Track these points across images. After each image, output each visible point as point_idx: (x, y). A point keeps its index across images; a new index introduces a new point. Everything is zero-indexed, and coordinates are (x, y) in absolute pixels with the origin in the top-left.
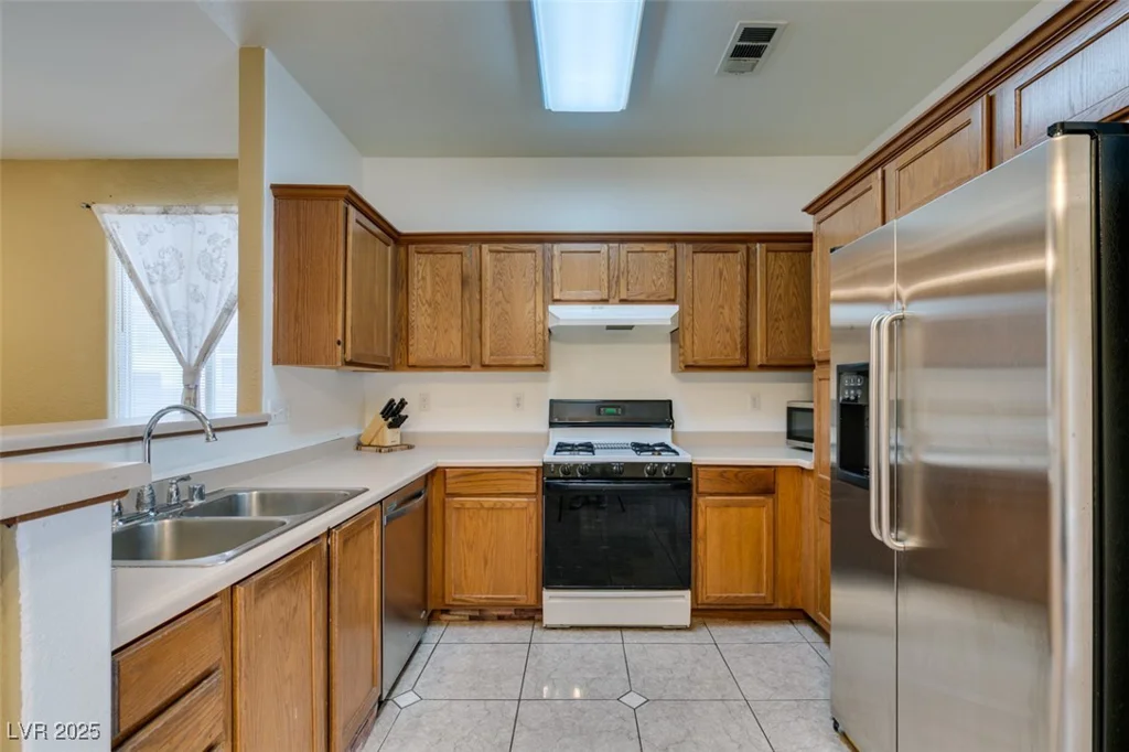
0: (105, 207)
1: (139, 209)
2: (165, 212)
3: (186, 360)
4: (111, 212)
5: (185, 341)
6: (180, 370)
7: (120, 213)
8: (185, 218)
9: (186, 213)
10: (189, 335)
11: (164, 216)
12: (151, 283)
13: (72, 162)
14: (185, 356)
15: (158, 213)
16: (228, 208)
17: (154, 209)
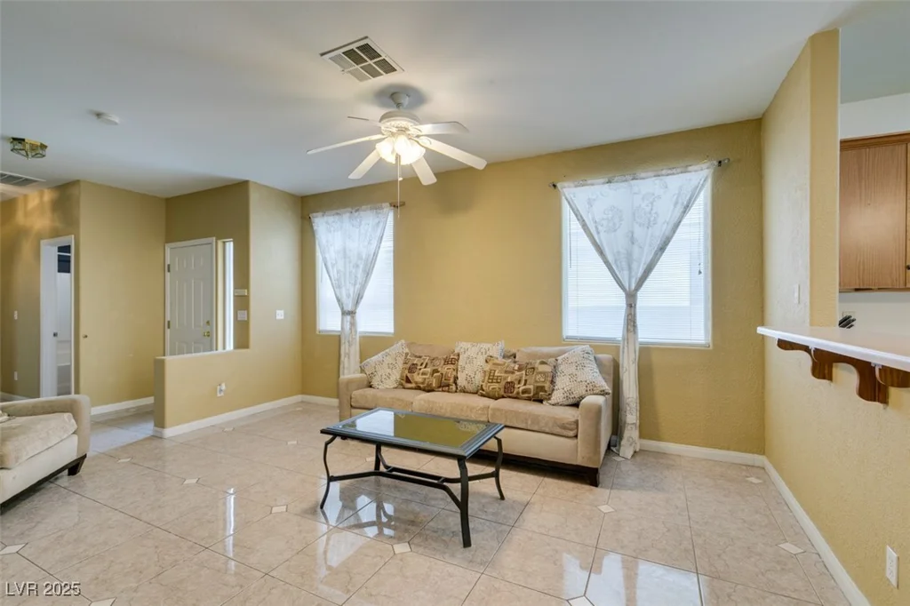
0: (566, 184)
1: (589, 182)
2: (609, 182)
3: (628, 289)
4: (569, 187)
5: (626, 273)
6: (623, 294)
7: (576, 186)
8: (623, 184)
9: (626, 181)
10: (630, 268)
11: (607, 185)
12: (598, 233)
13: (540, 157)
14: (627, 286)
15: (604, 183)
16: (660, 173)
17: (602, 180)
